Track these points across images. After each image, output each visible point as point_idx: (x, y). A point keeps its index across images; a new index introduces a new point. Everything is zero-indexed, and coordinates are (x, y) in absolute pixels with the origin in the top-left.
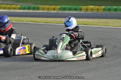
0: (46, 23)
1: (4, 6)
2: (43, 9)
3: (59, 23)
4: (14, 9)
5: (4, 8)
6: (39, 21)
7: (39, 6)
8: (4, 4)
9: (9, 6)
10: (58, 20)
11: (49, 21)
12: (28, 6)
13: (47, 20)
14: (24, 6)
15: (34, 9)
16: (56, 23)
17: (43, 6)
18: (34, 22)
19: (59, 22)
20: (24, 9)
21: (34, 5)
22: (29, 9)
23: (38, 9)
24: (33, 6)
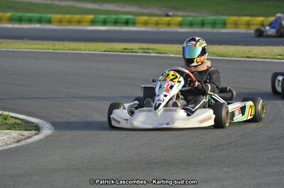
0: (248, 57)
1: (145, 18)
2: (236, 25)
3: (279, 57)
4: (169, 24)
5: (146, 24)
6: (231, 54)
7: (224, 17)
8: (143, 14)
9: (156, 19)
10: (276, 51)
11: (253, 52)
12: (200, 19)
13: (249, 51)
14: (191, 19)
15: (214, 24)
16: (271, 57)
17: (235, 18)
18: (218, 55)
19: (280, 55)
20: (191, 24)
21: (212, 15)
22: (203, 24)
23: (224, 24)
24: (212, 18)
